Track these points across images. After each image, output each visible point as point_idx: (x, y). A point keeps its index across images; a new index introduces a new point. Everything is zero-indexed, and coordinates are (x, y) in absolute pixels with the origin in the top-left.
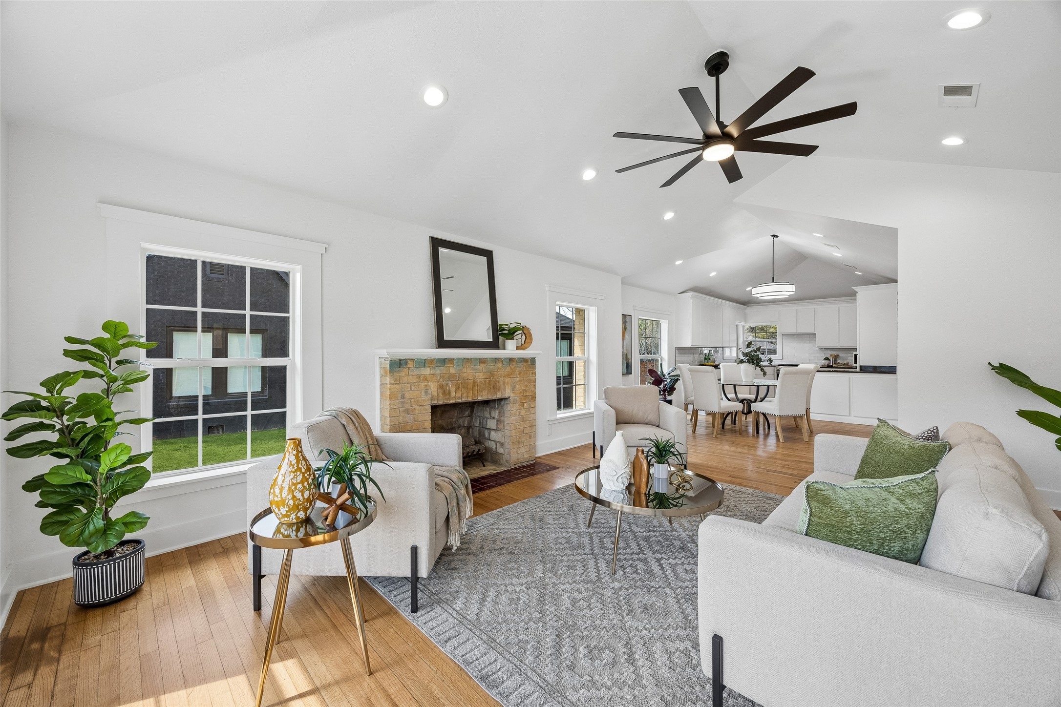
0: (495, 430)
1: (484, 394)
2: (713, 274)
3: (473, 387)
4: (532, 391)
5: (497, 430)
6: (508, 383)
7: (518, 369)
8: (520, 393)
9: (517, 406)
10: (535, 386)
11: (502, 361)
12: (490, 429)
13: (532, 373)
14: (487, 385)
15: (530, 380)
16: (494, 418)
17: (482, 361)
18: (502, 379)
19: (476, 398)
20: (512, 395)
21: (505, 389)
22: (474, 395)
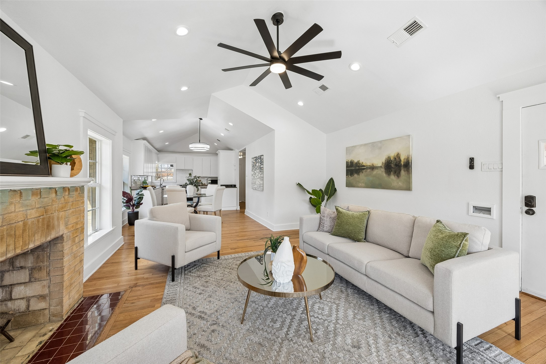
0: (24, 283)
1: (36, 238)
2: (161, 132)
3: (24, 230)
4: (82, 222)
5: (30, 281)
6: (62, 217)
7: (71, 199)
8: (73, 227)
9: (70, 242)
10: (84, 216)
11: (56, 192)
12: (11, 285)
13: (82, 203)
14: (40, 225)
15: (80, 210)
16: (22, 268)
17: (37, 192)
18: (56, 214)
19: (27, 247)
20: (66, 231)
21: (59, 225)
22: (25, 244)
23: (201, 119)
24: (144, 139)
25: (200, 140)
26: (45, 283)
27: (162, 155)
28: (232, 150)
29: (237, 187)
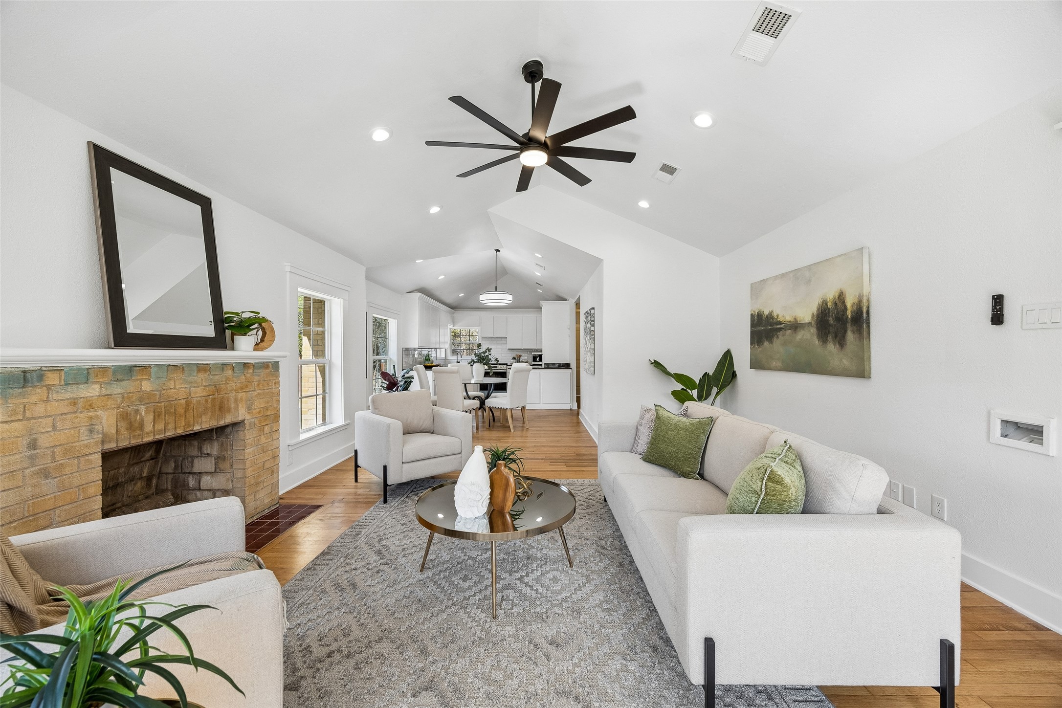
0: (211, 473)
1: (204, 420)
2: (441, 277)
3: (187, 410)
4: (275, 408)
5: (216, 472)
6: (241, 399)
7: (256, 378)
8: (259, 412)
9: (255, 431)
10: (278, 401)
11: (233, 368)
12: (200, 473)
13: (275, 384)
14: (209, 405)
15: (273, 393)
16: (208, 455)
17: (202, 368)
18: (232, 395)
19: (191, 429)
20: (248, 417)
21: (237, 409)
22: (188, 424)
23: (498, 251)
24: (423, 291)
25: (496, 287)
26: (229, 476)
27: (459, 314)
28: (565, 300)
29: (571, 368)
